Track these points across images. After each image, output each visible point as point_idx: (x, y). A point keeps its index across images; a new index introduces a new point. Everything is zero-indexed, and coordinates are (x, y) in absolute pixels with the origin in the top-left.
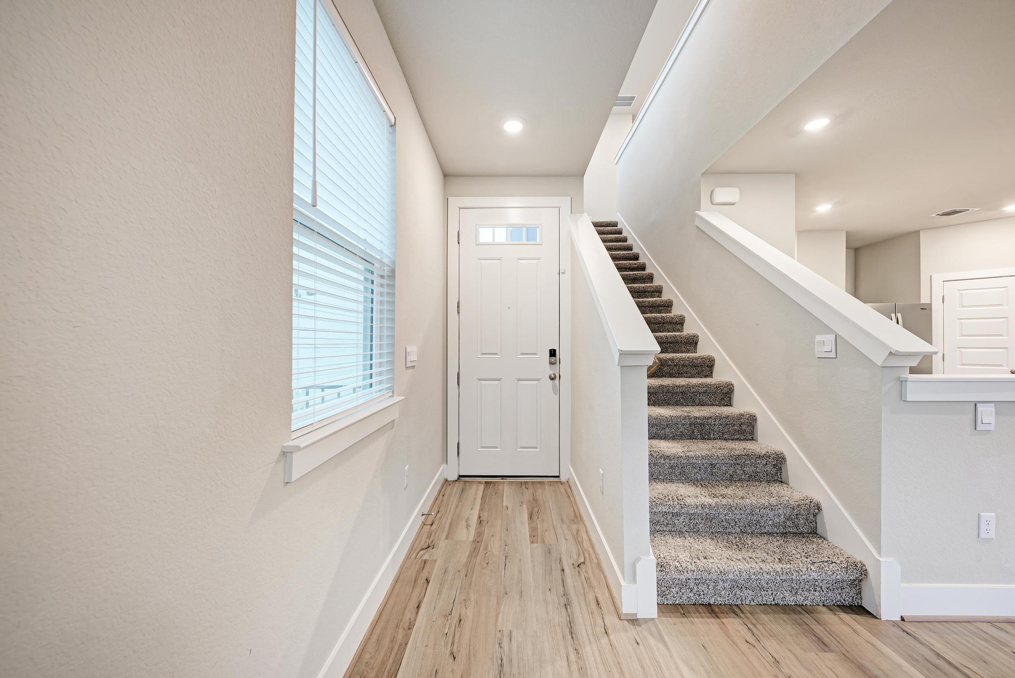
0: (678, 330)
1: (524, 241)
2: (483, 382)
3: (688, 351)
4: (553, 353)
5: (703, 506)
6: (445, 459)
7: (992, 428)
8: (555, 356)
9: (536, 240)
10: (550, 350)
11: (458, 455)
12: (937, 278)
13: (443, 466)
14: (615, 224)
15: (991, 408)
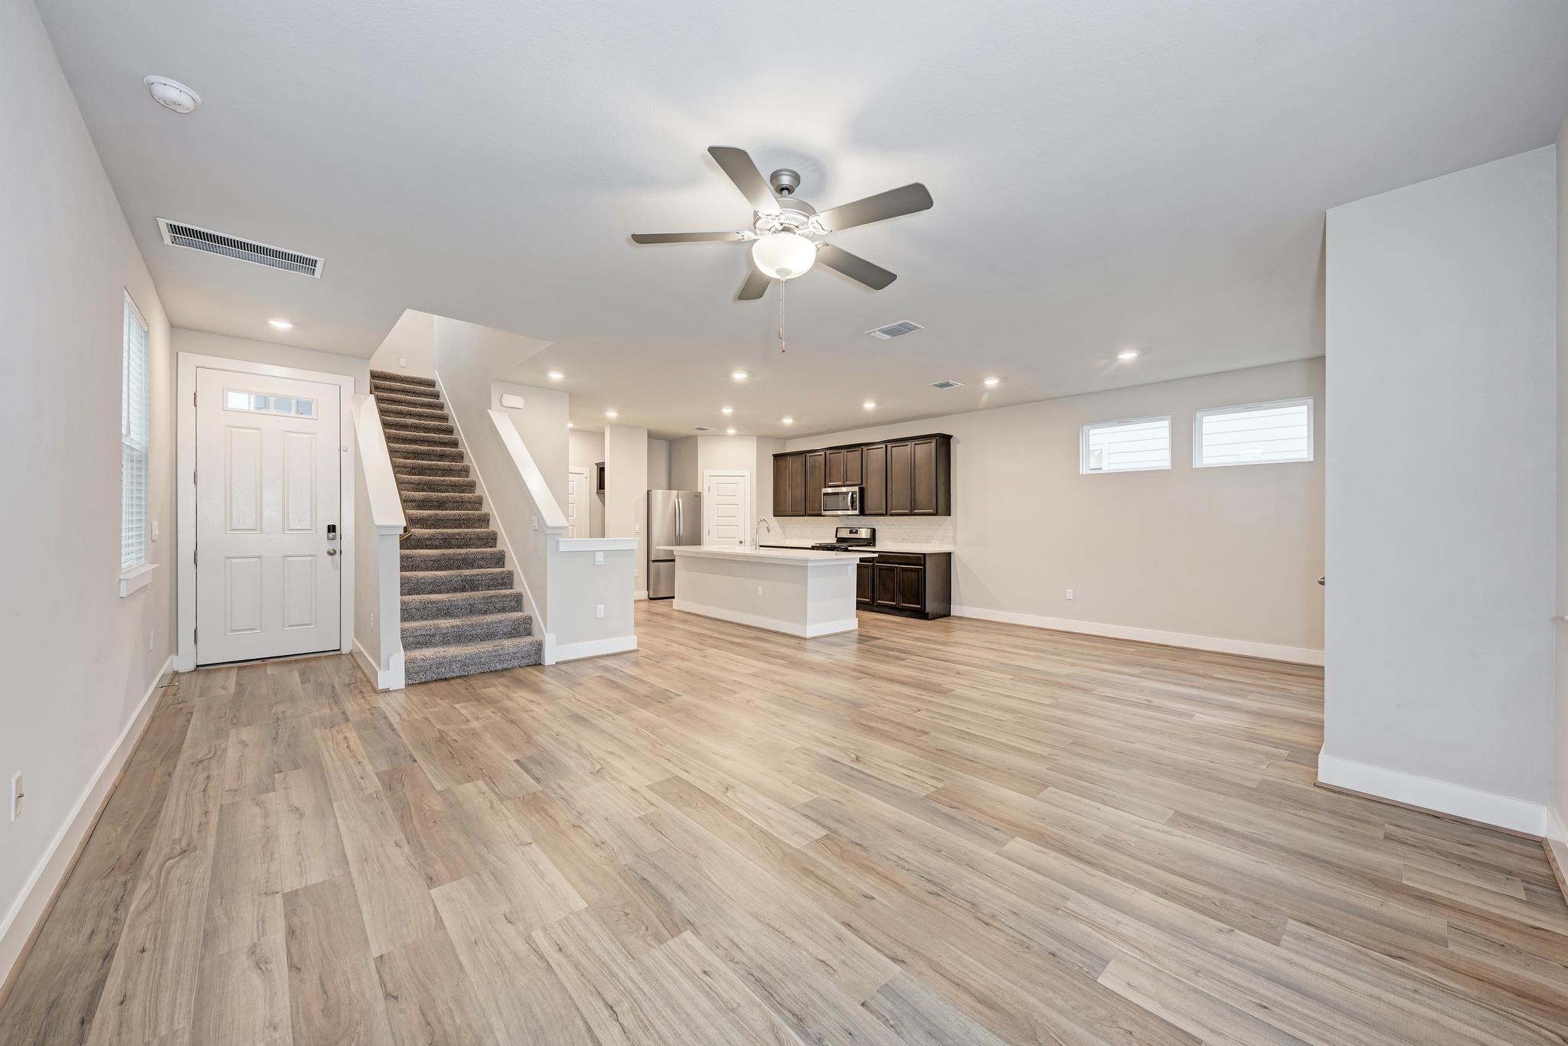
0: (477, 509)
1: (293, 413)
2: (233, 561)
3: (481, 527)
4: (332, 529)
5: (453, 627)
6: (174, 648)
7: (602, 563)
8: (334, 531)
9: (311, 414)
10: (329, 526)
11: (196, 643)
12: (707, 473)
13: (171, 657)
14: (432, 384)
15: (602, 554)
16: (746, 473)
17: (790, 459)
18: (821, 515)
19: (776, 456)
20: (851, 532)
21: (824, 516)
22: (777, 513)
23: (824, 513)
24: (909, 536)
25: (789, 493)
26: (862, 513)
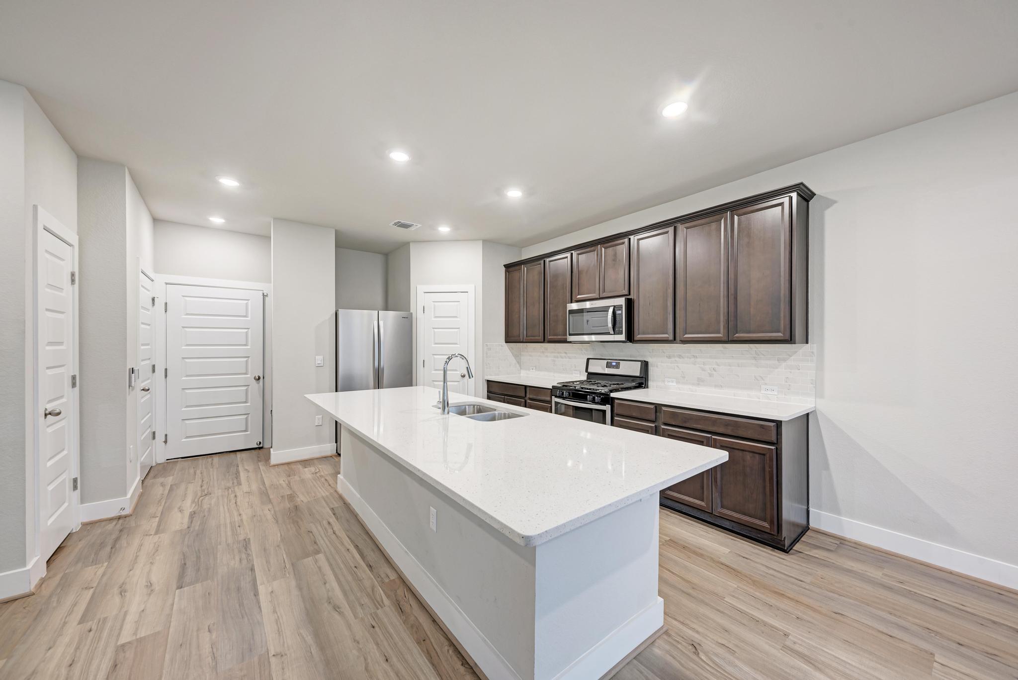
16: (470, 288)
17: (524, 268)
18: (565, 341)
19: (508, 267)
20: (609, 365)
21: (570, 342)
22: (510, 338)
23: (571, 338)
24: (711, 375)
25: (523, 312)
26: (630, 338)
